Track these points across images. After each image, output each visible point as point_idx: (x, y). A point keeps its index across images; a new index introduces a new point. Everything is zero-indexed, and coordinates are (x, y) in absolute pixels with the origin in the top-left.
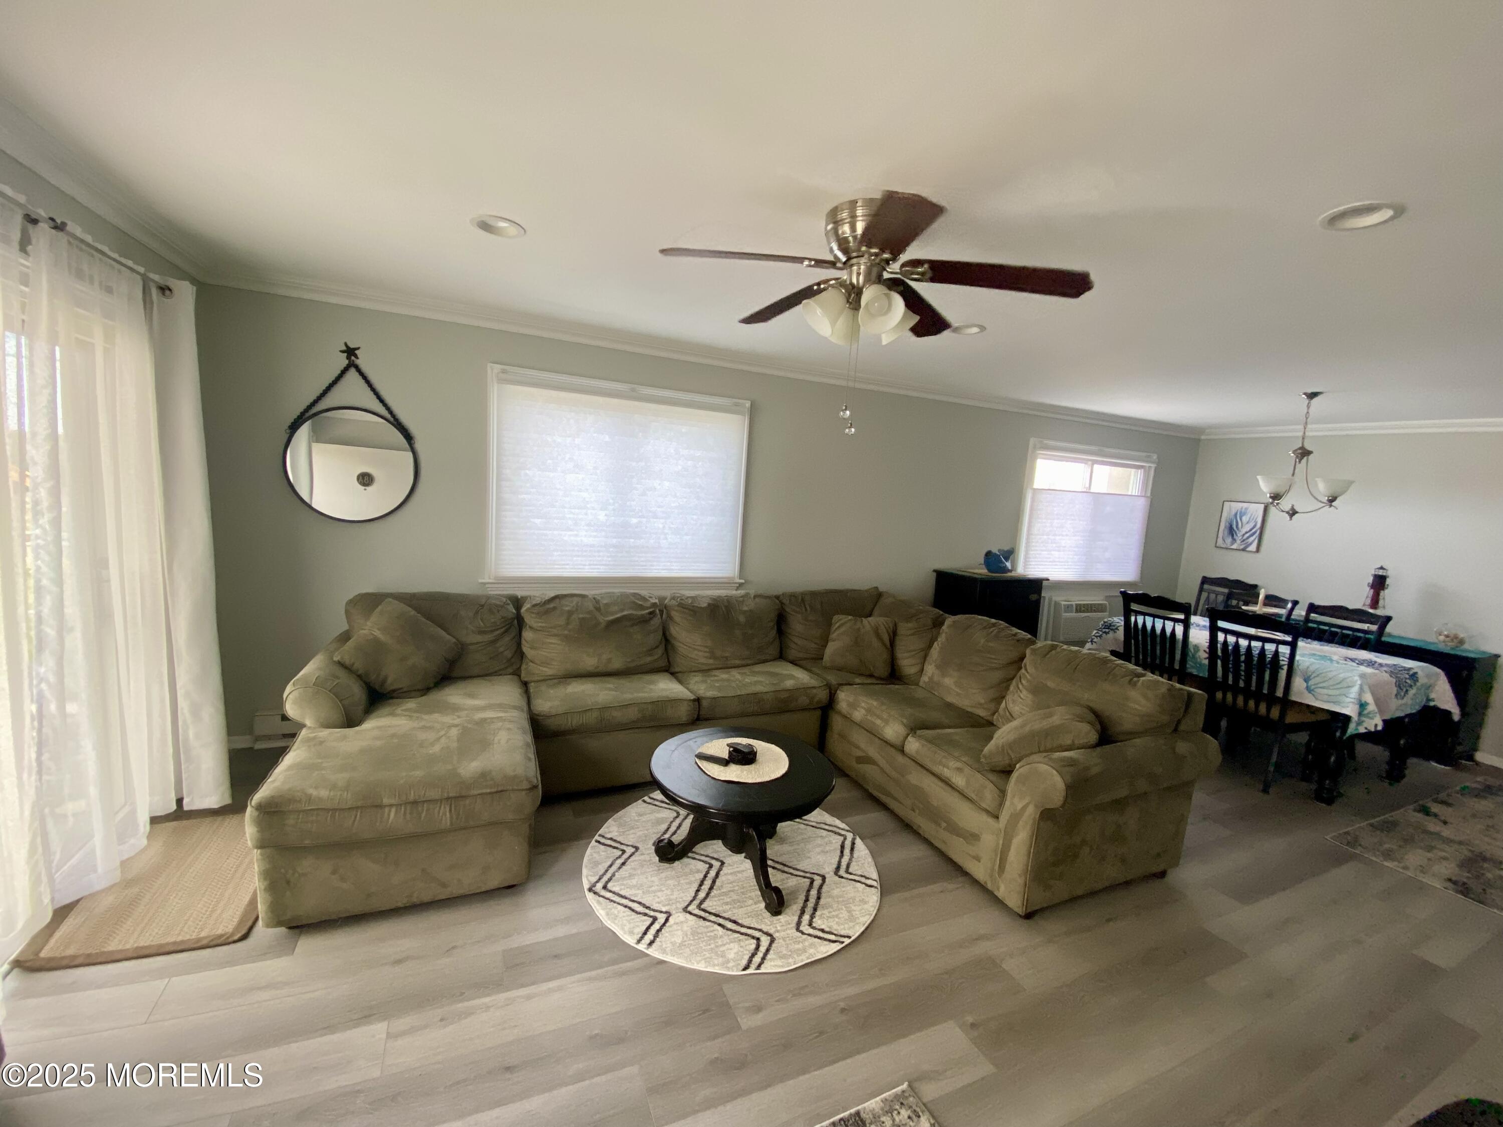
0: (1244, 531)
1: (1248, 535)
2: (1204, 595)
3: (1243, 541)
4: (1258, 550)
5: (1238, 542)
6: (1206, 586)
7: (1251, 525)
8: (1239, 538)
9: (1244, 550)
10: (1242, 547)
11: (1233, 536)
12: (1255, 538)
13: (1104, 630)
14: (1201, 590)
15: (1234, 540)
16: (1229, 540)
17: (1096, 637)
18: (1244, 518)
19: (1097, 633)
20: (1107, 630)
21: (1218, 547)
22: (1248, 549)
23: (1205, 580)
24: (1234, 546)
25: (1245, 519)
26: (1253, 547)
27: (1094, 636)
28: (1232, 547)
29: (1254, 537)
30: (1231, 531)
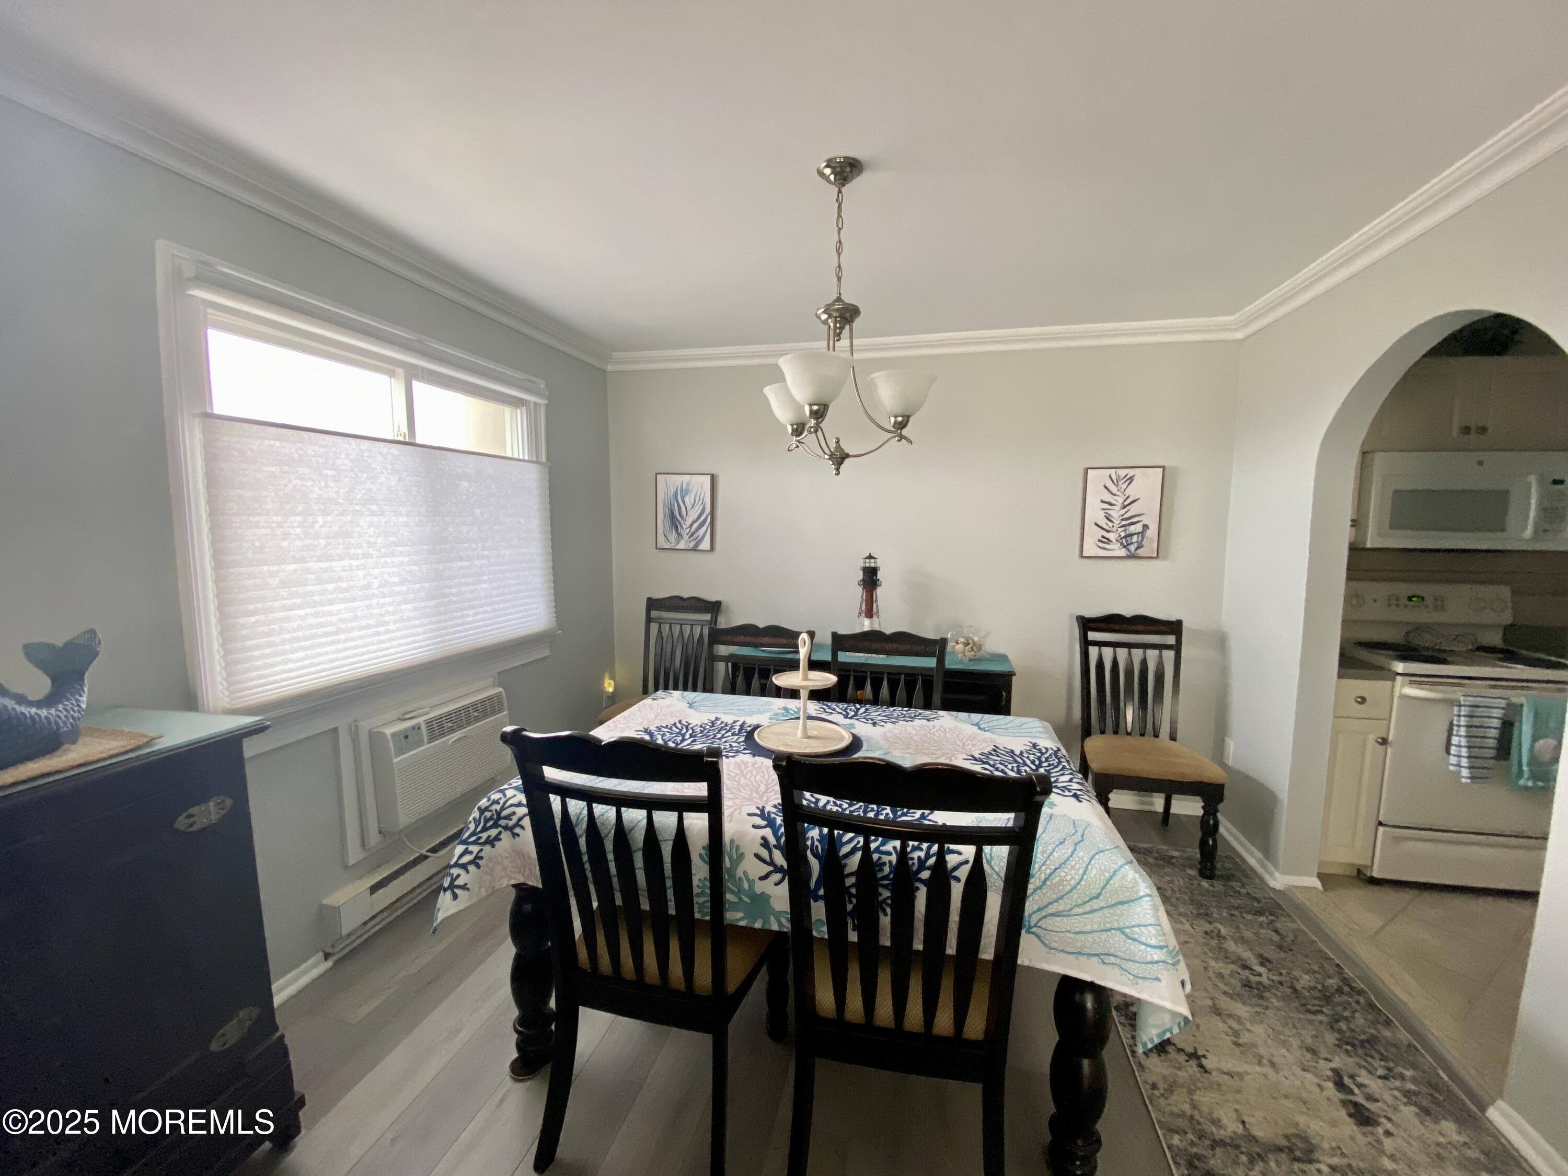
0: (689, 520)
1: (696, 525)
2: (654, 627)
3: (692, 535)
4: (712, 549)
5: (686, 537)
6: (654, 614)
7: (698, 509)
8: (685, 532)
9: (695, 549)
10: (692, 545)
11: (677, 528)
12: (707, 530)
13: (484, 836)
14: (649, 620)
15: (680, 535)
16: (673, 536)
17: (464, 867)
18: (687, 499)
19: (466, 852)
20: (493, 832)
21: (660, 549)
22: (700, 548)
23: (653, 604)
24: (682, 545)
25: (689, 500)
26: (705, 545)
27: (456, 865)
28: (677, 547)
29: (704, 529)
30: (674, 521)
